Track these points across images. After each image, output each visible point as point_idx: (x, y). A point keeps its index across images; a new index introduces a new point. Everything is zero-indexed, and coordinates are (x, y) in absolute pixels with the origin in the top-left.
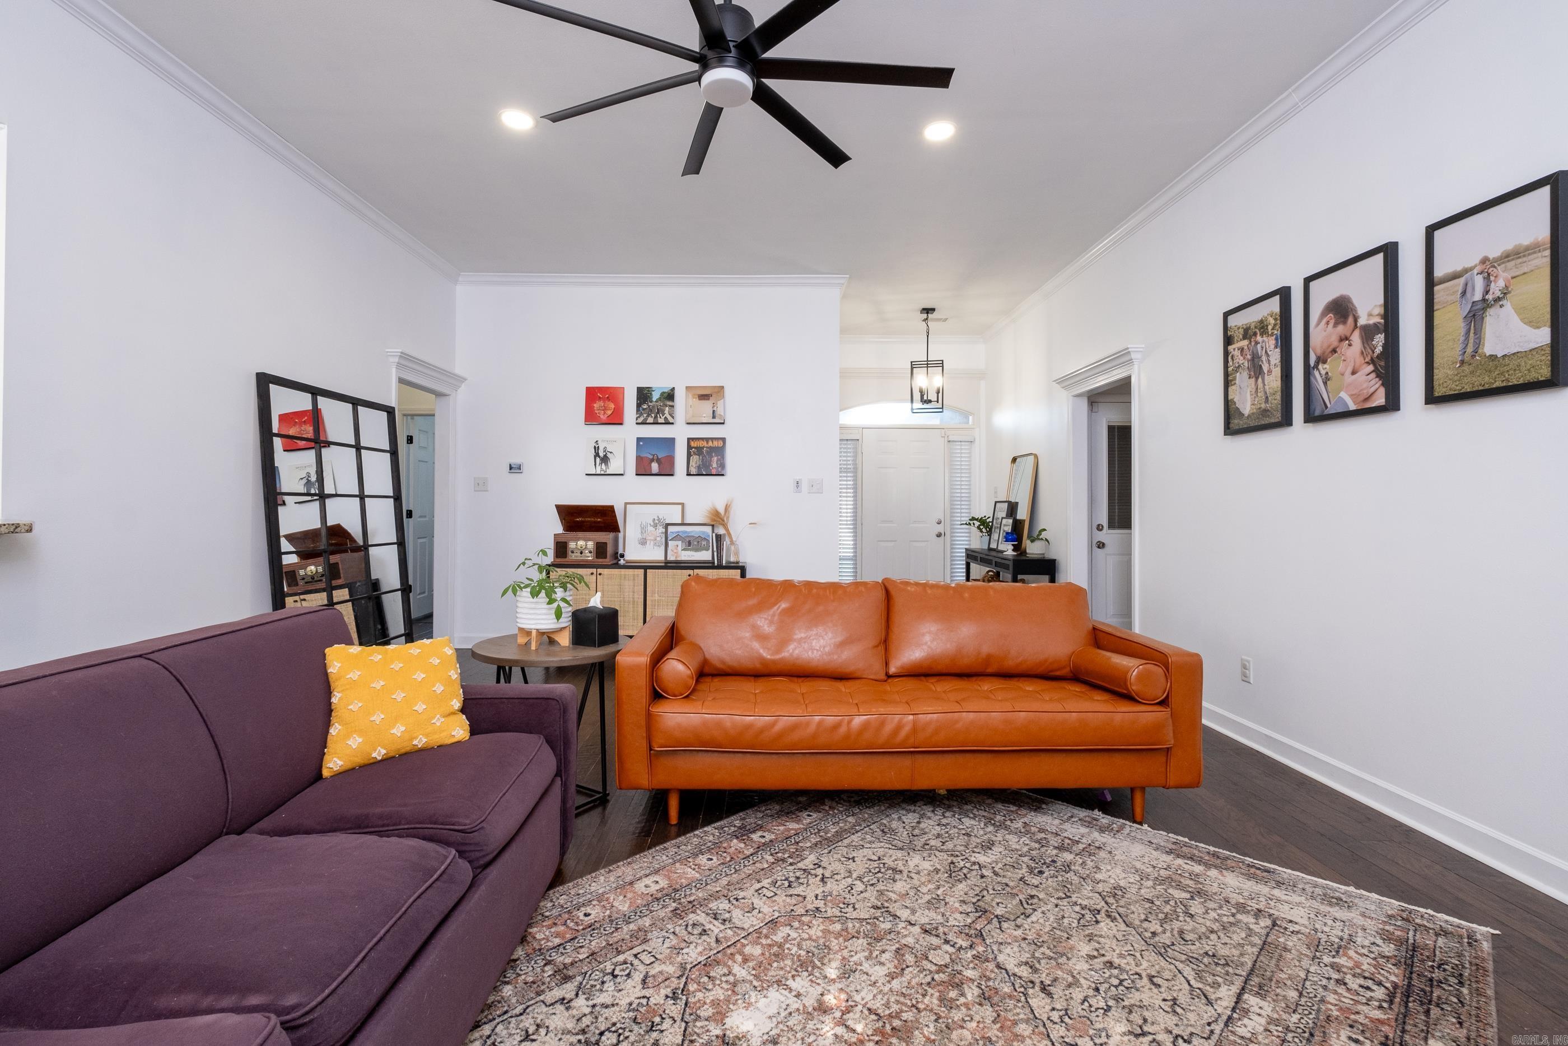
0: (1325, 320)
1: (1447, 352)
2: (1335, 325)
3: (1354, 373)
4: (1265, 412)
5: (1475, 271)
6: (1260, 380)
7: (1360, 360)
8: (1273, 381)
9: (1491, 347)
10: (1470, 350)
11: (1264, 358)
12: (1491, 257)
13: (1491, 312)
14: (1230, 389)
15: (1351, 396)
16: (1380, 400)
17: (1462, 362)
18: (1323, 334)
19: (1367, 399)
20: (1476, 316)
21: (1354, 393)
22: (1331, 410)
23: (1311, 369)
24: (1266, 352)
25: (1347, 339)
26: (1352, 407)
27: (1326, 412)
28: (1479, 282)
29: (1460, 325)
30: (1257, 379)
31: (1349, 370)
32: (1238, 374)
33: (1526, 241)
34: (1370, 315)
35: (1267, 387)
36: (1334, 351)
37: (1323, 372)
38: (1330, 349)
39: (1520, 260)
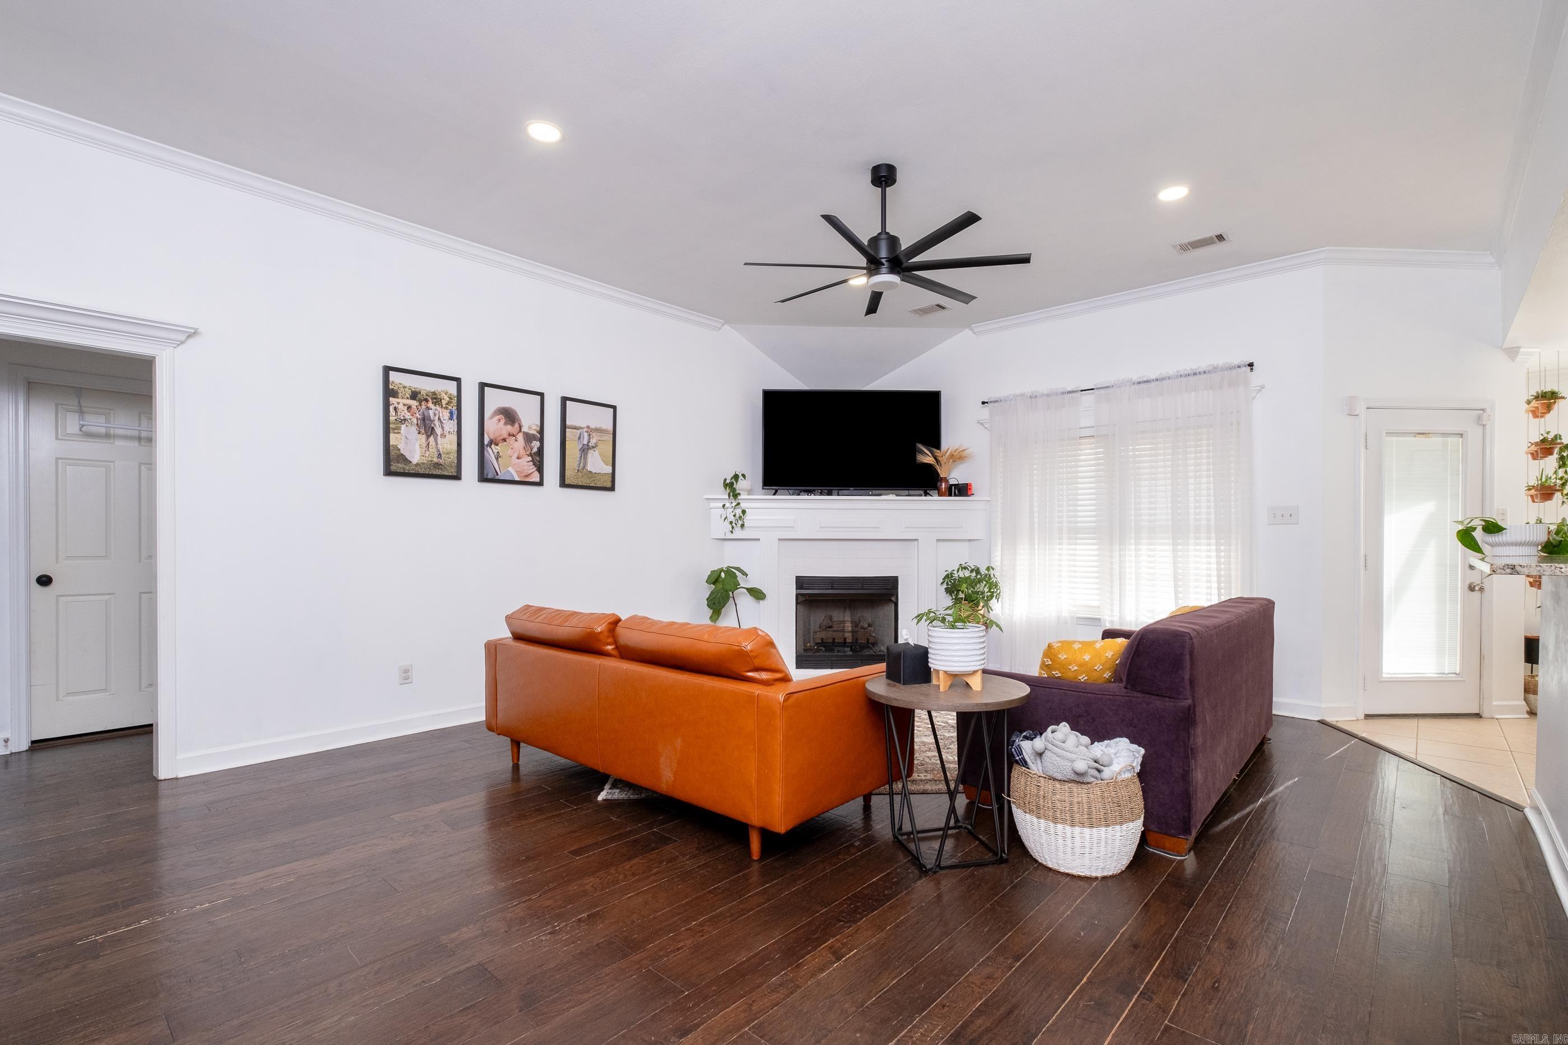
0: (497, 417)
1: (571, 462)
2: (505, 424)
3: (518, 458)
4: (437, 465)
5: (585, 430)
6: (432, 439)
7: (523, 452)
8: (448, 444)
9: (589, 468)
10: (582, 465)
11: (437, 423)
12: (591, 427)
13: (590, 451)
14: (392, 436)
15: (516, 472)
16: (536, 478)
17: (578, 470)
18: (494, 426)
19: (526, 476)
20: (585, 450)
21: (519, 470)
22: (501, 477)
23: (485, 446)
24: (439, 418)
25: (514, 436)
26: (517, 479)
27: (497, 477)
28: (586, 435)
29: (578, 453)
30: (428, 437)
31: (515, 456)
32: (403, 427)
33: (604, 427)
34: (530, 428)
35: (440, 447)
36: (504, 440)
37: (495, 451)
38: (502, 437)
39: (601, 434)
